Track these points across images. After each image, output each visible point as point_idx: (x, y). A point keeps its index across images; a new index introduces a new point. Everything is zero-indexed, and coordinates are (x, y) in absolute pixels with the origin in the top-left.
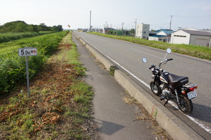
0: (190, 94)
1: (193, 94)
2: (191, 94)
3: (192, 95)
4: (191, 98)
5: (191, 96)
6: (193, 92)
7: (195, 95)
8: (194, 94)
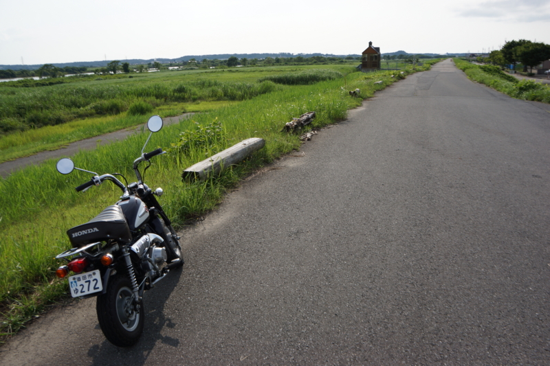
0: (79, 279)
1: (89, 281)
2: (82, 282)
3: (86, 285)
4: (79, 294)
5: (80, 288)
6: (90, 275)
7: (95, 288)
8: (93, 284)
